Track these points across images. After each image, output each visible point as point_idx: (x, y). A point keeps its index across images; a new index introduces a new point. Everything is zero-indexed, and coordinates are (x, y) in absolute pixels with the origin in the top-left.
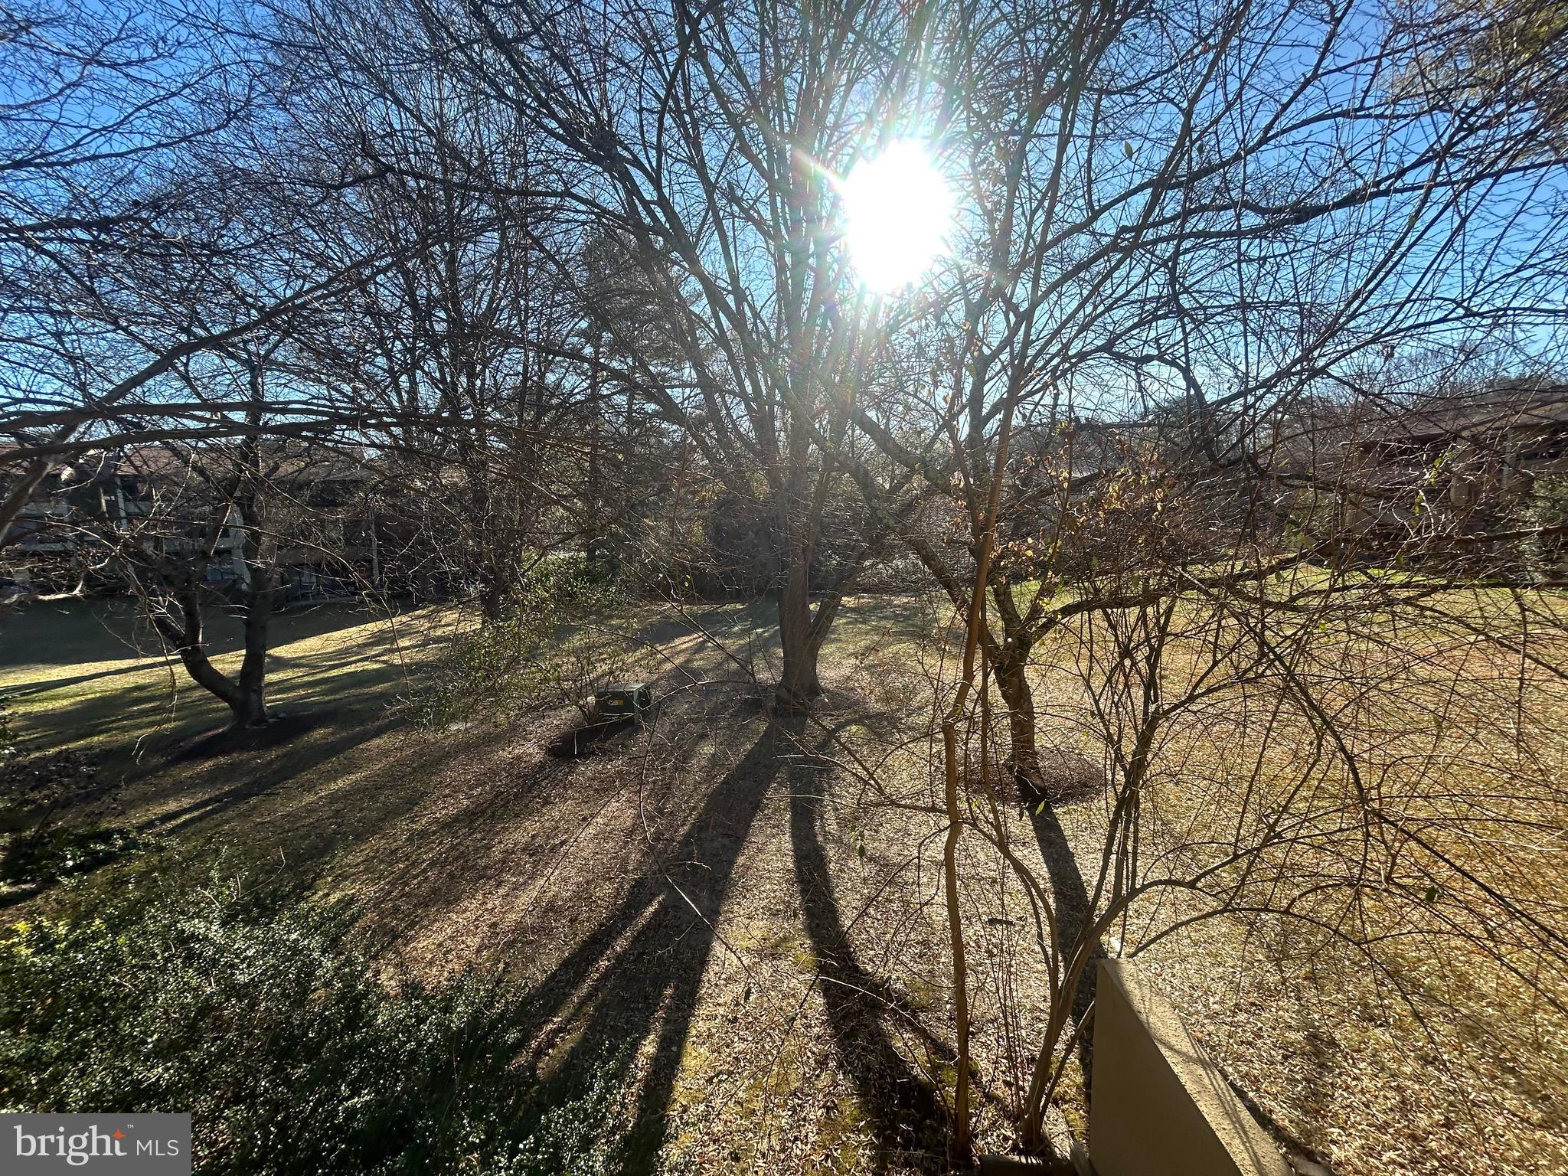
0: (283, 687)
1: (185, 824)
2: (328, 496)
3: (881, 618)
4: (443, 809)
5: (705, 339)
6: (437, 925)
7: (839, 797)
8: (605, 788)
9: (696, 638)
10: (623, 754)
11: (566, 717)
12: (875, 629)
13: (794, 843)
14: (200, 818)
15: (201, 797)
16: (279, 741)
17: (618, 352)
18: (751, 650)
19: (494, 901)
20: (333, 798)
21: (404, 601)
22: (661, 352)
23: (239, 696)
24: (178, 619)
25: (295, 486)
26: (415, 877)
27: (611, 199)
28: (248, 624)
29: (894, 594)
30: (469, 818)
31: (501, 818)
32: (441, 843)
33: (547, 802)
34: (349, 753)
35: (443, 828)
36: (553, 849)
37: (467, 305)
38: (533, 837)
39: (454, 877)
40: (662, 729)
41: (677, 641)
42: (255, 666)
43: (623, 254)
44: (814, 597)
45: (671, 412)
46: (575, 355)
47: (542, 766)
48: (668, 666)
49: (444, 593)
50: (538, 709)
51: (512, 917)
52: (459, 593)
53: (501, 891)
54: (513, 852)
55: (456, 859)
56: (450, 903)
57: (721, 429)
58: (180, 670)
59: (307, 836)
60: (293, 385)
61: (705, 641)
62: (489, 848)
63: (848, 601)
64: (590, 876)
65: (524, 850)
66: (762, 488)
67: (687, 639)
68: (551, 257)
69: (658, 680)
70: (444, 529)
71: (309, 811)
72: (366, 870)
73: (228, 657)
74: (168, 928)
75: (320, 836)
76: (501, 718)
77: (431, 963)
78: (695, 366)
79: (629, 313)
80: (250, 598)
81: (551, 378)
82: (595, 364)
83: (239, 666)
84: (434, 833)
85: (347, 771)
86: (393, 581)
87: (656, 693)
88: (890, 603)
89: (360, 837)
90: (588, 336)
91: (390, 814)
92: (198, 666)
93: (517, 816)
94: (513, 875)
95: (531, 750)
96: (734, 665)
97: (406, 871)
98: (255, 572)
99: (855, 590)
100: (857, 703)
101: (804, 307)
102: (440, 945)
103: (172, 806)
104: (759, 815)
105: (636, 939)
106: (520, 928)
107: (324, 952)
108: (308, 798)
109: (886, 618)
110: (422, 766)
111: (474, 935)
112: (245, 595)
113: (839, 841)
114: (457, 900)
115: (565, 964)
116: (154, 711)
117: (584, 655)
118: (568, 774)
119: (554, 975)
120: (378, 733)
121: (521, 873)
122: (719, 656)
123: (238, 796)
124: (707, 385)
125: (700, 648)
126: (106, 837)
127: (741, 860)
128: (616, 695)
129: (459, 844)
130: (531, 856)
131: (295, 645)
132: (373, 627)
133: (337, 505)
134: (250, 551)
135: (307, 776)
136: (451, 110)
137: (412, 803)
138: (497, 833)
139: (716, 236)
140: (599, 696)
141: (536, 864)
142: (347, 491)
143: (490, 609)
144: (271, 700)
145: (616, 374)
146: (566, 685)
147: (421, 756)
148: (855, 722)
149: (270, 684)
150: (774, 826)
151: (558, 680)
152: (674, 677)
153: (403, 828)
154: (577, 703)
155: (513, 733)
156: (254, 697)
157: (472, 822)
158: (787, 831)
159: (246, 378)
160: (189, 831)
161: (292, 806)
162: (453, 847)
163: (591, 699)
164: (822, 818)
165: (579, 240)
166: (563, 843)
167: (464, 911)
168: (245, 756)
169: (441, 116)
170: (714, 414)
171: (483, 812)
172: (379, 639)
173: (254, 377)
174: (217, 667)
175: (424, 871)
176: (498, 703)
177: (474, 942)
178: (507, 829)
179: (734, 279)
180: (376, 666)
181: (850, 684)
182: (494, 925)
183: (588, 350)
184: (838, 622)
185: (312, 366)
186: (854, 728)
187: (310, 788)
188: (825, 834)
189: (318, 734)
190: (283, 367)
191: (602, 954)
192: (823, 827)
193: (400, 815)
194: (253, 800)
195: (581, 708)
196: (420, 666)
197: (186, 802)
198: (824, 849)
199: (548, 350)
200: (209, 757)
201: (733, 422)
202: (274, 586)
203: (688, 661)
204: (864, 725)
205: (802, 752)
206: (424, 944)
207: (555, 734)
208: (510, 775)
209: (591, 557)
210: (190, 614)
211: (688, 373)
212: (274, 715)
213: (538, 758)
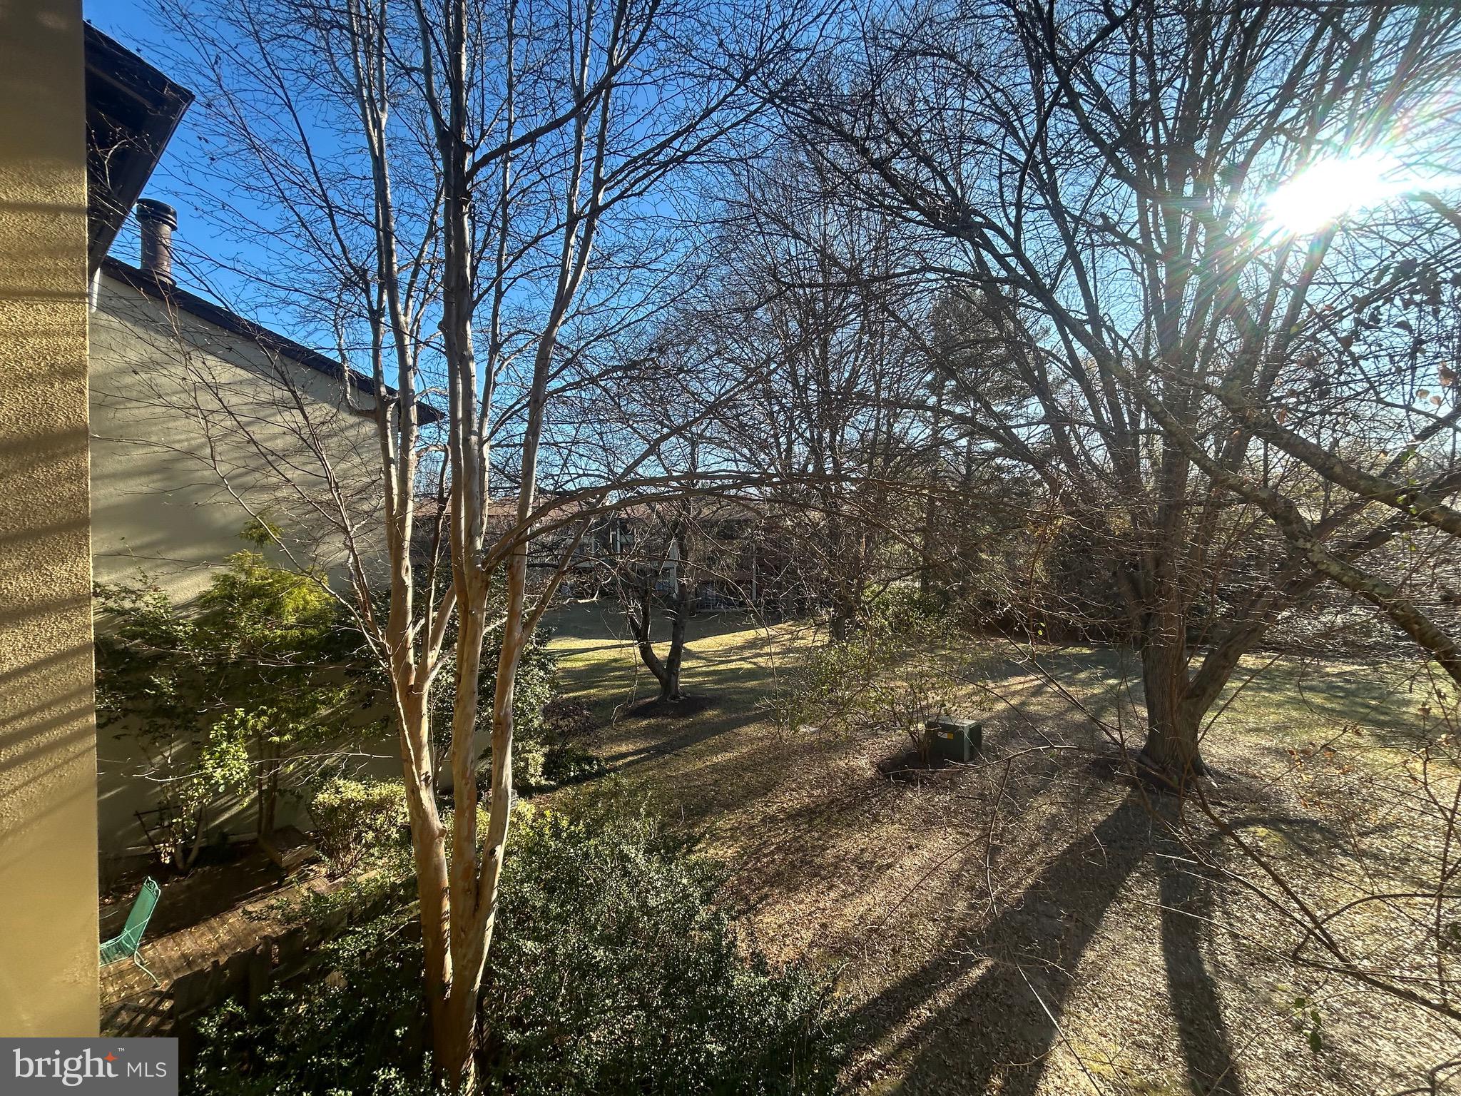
0: (691, 673)
1: (629, 764)
2: (728, 532)
3: (1302, 689)
4: (789, 800)
5: (1054, 372)
6: (779, 906)
7: (1240, 920)
8: (930, 822)
9: (1033, 680)
10: (952, 790)
11: (895, 740)
12: (1291, 701)
13: (1167, 960)
14: (637, 762)
15: (640, 745)
16: (684, 715)
17: (961, 398)
18: (1101, 704)
19: (825, 902)
20: (715, 768)
21: (773, 617)
22: (1007, 391)
23: (665, 676)
24: (639, 616)
25: (708, 524)
26: (766, 856)
27: (960, 263)
28: (675, 624)
29: (1327, 659)
30: (809, 814)
31: (835, 823)
32: (786, 832)
33: (875, 819)
34: (727, 735)
35: (788, 818)
36: (880, 868)
37: (834, 376)
38: (862, 850)
39: (794, 867)
40: (992, 774)
41: (1012, 680)
42: (677, 653)
43: (969, 309)
44: (1194, 652)
45: (1014, 448)
46: (920, 405)
47: (872, 781)
48: (1001, 706)
49: (801, 612)
50: (871, 728)
51: (839, 924)
52: (814, 614)
53: (833, 895)
54: (844, 860)
55: (797, 850)
56: (790, 890)
57: (1071, 461)
58: (637, 650)
59: (694, 796)
60: (714, 452)
61: (1044, 685)
62: (824, 849)
63: (1248, 661)
64: (913, 909)
65: (853, 861)
66: (1119, 522)
67: (1022, 679)
68: (905, 325)
69: (989, 719)
70: (807, 558)
71: (699, 775)
72: (732, 837)
73: (660, 645)
74: (616, 845)
75: (703, 797)
76: (841, 727)
77: (772, 940)
78: (1043, 401)
79: (973, 362)
80: (677, 604)
81: (897, 428)
82: (937, 410)
83: (667, 653)
84: (782, 821)
85: (725, 748)
86: (768, 603)
87: (986, 732)
88: (1318, 670)
89: (730, 806)
90: (935, 388)
91: (751, 793)
92: (646, 652)
93: (849, 825)
94: (843, 882)
95: (864, 764)
96: (1079, 717)
97: (759, 849)
98: (682, 586)
99: (1257, 647)
100: (1266, 798)
101: (1182, 321)
102: (780, 926)
103: (624, 748)
104: (1114, 906)
105: (961, 1000)
106: (845, 936)
107: (702, 902)
108: (699, 765)
109: (1312, 689)
110: (776, 758)
111: (808, 929)
112: (674, 601)
113: (1241, 982)
114: (796, 889)
115: (887, 995)
116: (621, 678)
117: (918, 684)
118: (896, 797)
119: (875, 1001)
120: (747, 722)
121: (849, 883)
122: (1058, 705)
123: (660, 751)
124: (1055, 418)
125: (1038, 691)
126: (589, 760)
127: (1090, 955)
128: (946, 728)
129: (800, 837)
130: (860, 869)
131: (699, 642)
132: (749, 635)
133: (733, 538)
134: (680, 572)
135: (700, 746)
136: (832, 230)
137: (767, 788)
138: (831, 837)
139: (1072, 271)
140: (929, 725)
141: (864, 878)
142: (741, 528)
143: (837, 631)
144: (683, 681)
145: (960, 419)
146: (898, 708)
147: (776, 749)
148: (1264, 823)
149: (683, 670)
150: (1137, 928)
151: (891, 703)
152: (1008, 719)
153: (758, 808)
154: (908, 729)
155: (849, 745)
156: (673, 678)
157: (812, 820)
158: (1157, 940)
159: (688, 450)
160: (631, 769)
161: (689, 768)
162: (795, 839)
163: (921, 726)
164: (1211, 942)
165: (928, 304)
166: (889, 866)
167: (801, 902)
168: (665, 721)
169: (824, 235)
170: (1061, 447)
171: (821, 813)
172: (752, 644)
173: (693, 450)
174: (655, 652)
175: (772, 853)
176: (839, 714)
177: (808, 935)
178: (839, 835)
179: (1092, 306)
180: (750, 666)
181: (1253, 770)
182: (824, 926)
183: (932, 400)
184: (1233, 685)
185: (727, 438)
186: (1262, 831)
187: (700, 755)
188: (1217, 964)
189: (709, 714)
190: (710, 440)
191: (923, 1000)
192: (1212, 953)
193: (758, 797)
194: (667, 757)
195: (911, 734)
196: (780, 671)
197: (631, 748)
198: (1216, 985)
199: (896, 405)
200: (645, 717)
201: (1086, 454)
202: (691, 599)
203: (1023, 704)
204: (1281, 830)
205: (1195, 858)
206: (769, 920)
207: (887, 754)
208: (845, 784)
209: (925, 588)
210: (645, 614)
211: (1035, 407)
212: (684, 695)
213: (870, 773)
